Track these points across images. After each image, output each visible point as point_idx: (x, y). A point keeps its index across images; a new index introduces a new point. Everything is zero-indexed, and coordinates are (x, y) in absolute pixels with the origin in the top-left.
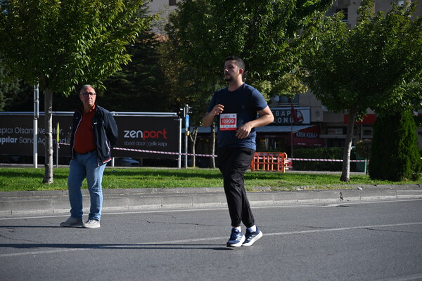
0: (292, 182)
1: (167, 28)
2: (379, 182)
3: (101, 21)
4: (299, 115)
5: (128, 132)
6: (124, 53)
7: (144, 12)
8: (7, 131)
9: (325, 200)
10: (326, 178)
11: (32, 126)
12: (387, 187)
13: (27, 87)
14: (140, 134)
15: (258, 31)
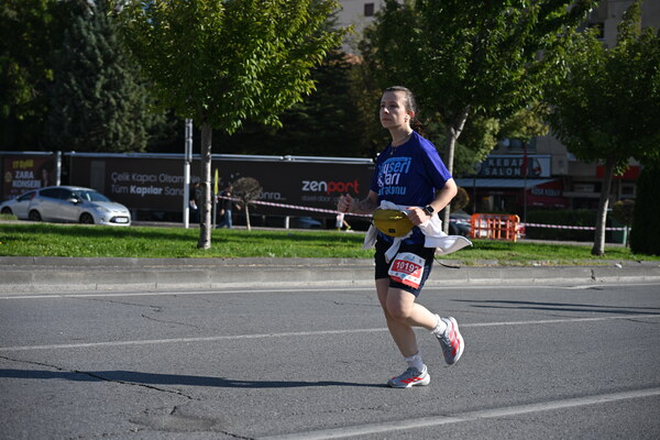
0: (527, 255)
1: (362, 45)
2: (644, 257)
3: (278, 35)
4: (535, 165)
5: (308, 183)
6: (308, 78)
7: (331, 24)
8: (149, 178)
9: (570, 280)
10: (572, 252)
11: (182, 173)
12: (655, 264)
13: (176, 122)
14: (323, 186)
15: (485, 51)
